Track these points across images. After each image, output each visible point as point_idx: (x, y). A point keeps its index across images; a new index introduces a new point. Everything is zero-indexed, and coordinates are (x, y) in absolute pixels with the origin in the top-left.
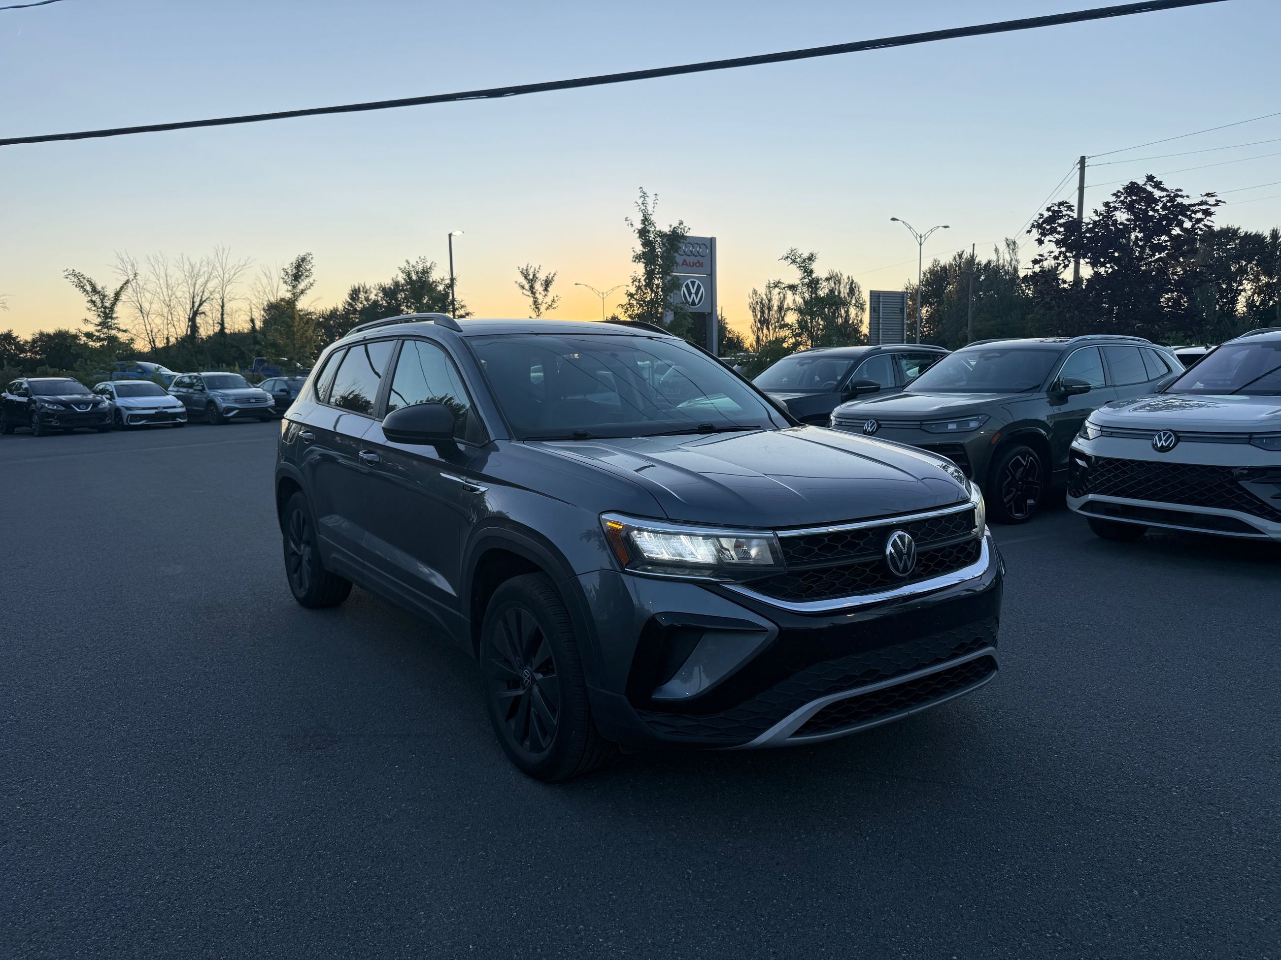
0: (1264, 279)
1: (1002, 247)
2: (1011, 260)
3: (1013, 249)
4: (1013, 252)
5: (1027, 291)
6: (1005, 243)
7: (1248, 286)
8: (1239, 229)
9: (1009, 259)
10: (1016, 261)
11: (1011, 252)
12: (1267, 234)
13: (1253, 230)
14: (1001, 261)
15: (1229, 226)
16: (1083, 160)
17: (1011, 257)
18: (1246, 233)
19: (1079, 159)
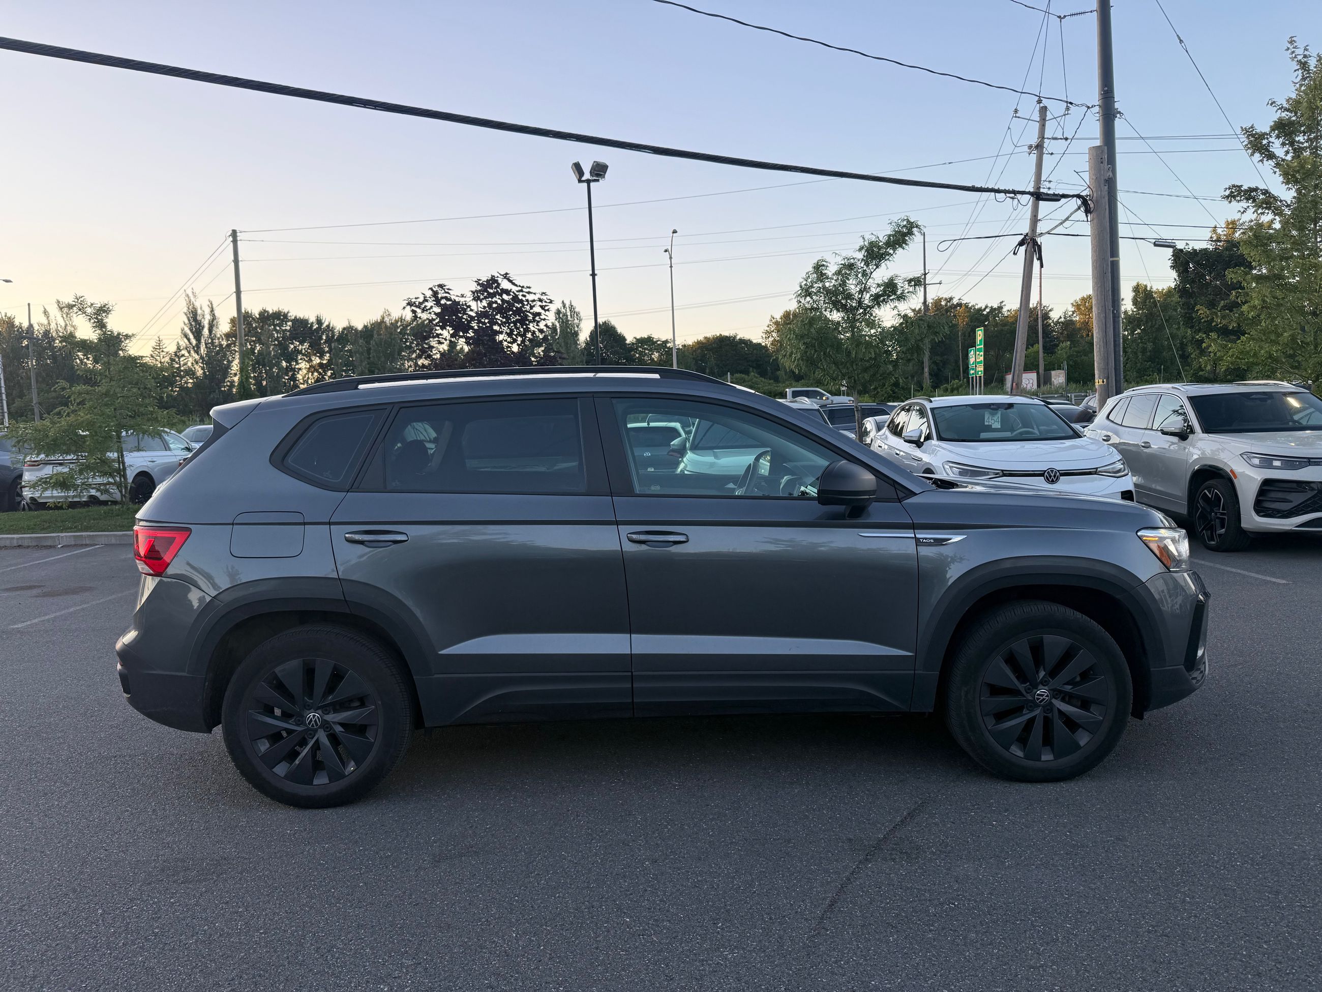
0: (316, 360)
1: (54, 312)
2: (66, 325)
3: (68, 314)
4: (67, 316)
5: (85, 360)
6: (57, 306)
7: (303, 365)
8: (288, 312)
9: (63, 324)
10: (73, 326)
11: (64, 316)
12: (312, 319)
13: (301, 315)
14: (53, 326)
15: (280, 309)
16: (234, 234)
17: (65, 321)
18: (296, 317)
19: (231, 232)
